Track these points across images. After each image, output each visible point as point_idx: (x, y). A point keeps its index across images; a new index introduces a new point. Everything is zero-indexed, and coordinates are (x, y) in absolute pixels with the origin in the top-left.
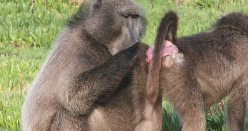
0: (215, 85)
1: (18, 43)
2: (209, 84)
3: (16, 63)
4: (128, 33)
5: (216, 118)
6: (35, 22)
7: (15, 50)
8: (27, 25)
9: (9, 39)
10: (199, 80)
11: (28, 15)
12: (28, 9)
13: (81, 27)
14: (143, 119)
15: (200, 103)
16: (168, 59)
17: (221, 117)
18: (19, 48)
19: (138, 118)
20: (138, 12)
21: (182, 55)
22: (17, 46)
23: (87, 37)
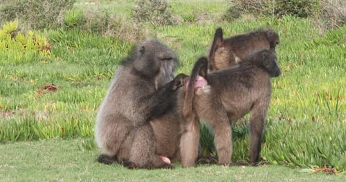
0: (237, 106)
1: (100, 77)
2: (232, 106)
3: (98, 91)
4: (164, 72)
5: (240, 130)
6: (112, 62)
7: (98, 82)
8: (107, 64)
9: (94, 74)
10: (224, 103)
11: (107, 57)
12: (107, 52)
13: (131, 66)
14: (186, 131)
15: (226, 120)
16: (199, 90)
17: (244, 130)
18: (101, 81)
19: (183, 130)
20: (171, 56)
21: (209, 87)
22: (99, 79)
23: (136, 72)
